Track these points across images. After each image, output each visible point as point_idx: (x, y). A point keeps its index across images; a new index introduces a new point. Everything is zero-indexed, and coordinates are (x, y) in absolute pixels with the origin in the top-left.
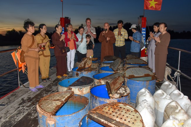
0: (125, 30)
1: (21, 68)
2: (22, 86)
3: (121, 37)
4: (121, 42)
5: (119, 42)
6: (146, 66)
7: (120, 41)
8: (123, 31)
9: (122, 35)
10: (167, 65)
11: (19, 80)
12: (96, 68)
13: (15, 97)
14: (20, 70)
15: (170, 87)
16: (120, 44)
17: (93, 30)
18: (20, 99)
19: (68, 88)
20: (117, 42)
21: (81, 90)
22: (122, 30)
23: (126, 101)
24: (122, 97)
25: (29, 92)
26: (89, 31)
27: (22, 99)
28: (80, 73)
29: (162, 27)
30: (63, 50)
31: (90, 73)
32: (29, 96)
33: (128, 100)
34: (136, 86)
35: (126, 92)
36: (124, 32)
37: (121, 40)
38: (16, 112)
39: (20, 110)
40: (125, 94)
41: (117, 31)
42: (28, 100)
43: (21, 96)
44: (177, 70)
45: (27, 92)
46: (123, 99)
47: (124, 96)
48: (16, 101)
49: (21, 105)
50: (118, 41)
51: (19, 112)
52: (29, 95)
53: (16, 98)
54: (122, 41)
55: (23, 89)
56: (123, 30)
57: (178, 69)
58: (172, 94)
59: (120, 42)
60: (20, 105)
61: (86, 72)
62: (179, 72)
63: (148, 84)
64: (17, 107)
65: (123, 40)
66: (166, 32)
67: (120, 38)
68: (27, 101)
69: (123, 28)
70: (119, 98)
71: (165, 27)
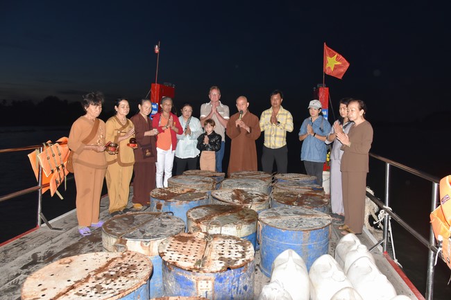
0: (286, 111)
1: (48, 185)
2: (45, 225)
3: (279, 128)
4: (278, 139)
5: (272, 138)
6: (318, 194)
7: (275, 136)
8: (283, 114)
9: (279, 123)
10: (368, 195)
11: (39, 212)
12: (205, 194)
13: (20, 248)
14: (44, 190)
15: (354, 248)
16: (275, 142)
17: (222, 111)
18: (30, 254)
19: (119, 240)
20: (269, 138)
21: (148, 244)
22: (279, 112)
23: (238, 280)
24: (229, 269)
25: (54, 240)
26: (214, 111)
27: (34, 256)
28: (166, 205)
29: (354, 109)
30: (147, 151)
31: (187, 205)
32: (52, 250)
33: (244, 278)
34: (281, 241)
35: (243, 256)
36: (285, 117)
37: (278, 134)
38: (7, 285)
39: (19, 281)
40: (240, 263)
41: (268, 114)
42: (44, 258)
43: (35, 247)
44: (384, 206)
45: (52, 238)
46: (229, 274)
47: (234, 268)
48: (18, 258)
49: (26, 270)
50: (270, 136)
51: (13, 286)
52: (52, 247)
53: (22, 252)
54: (280, 136)
55: (44, 230)
56: (282, 112)
57: (386, 205)
58: (354, 266)
59: (276, 140)
60: (23, 268)
61: (178, 202)
62: (388, 212)
63: (308, 237)
64: (15, 274)
65: (284, 134)
66: (364, 120)
67: (276, 130)
68: (42, 261)
69: (282, 107)
70: (221, 271)
71: (360, 110)
